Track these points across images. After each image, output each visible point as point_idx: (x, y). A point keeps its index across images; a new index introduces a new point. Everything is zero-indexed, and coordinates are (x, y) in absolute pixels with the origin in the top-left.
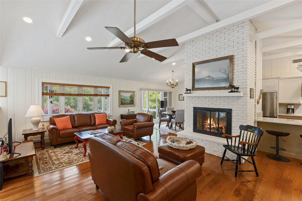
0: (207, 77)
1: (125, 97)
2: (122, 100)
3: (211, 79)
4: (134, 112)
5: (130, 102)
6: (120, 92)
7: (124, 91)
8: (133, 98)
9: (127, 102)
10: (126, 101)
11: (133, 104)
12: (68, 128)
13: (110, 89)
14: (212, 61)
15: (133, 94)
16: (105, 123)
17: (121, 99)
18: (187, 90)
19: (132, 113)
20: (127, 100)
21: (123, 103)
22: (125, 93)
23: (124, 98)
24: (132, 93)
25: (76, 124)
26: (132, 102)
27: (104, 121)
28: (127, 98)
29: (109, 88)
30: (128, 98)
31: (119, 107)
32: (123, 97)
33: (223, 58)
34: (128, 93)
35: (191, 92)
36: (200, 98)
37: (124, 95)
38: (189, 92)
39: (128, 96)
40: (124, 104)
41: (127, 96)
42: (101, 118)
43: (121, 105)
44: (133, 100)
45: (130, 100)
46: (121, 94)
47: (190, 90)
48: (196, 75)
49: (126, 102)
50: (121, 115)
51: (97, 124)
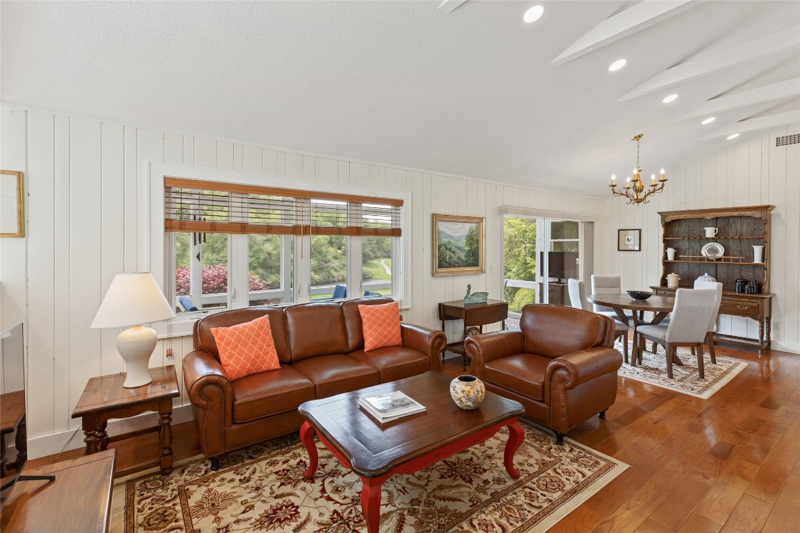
1: (451, 237)
2: (443, 248)
4: (486, 294)
5: (466, 256)
6: (435, 218)
7: (450, 216)
8: (477, 241)
9: (459, 258)
10: (454, 253)
11: (476, 264)
12: (264, 368)
13: (402, 209)
15: (478, 229)
16: (397, 343)
17: (440, 246)
19: (480, 300)
20: (459, 251)
21: (444, 259)
22: (452, 225)
23: (449, 242)
24: (474, 225)
25: (295, 348)
26: (473, 259)
27: (394, 336)
28: (458, 241)
29: (398, 203)
30: (463, 243)
31: (433, 275)
32: (444, 240)
34: (460, 225)
37: (450, 233)
39: (460, 237)
40: (450, 265)
41: (459, 235)
42: (384, 321)
43: (440, 266)
44: (477, 249)
45: (467, 248)
46: (440, 229)
49: (455, 259)
50: (440, 305)
51: (368, 345)
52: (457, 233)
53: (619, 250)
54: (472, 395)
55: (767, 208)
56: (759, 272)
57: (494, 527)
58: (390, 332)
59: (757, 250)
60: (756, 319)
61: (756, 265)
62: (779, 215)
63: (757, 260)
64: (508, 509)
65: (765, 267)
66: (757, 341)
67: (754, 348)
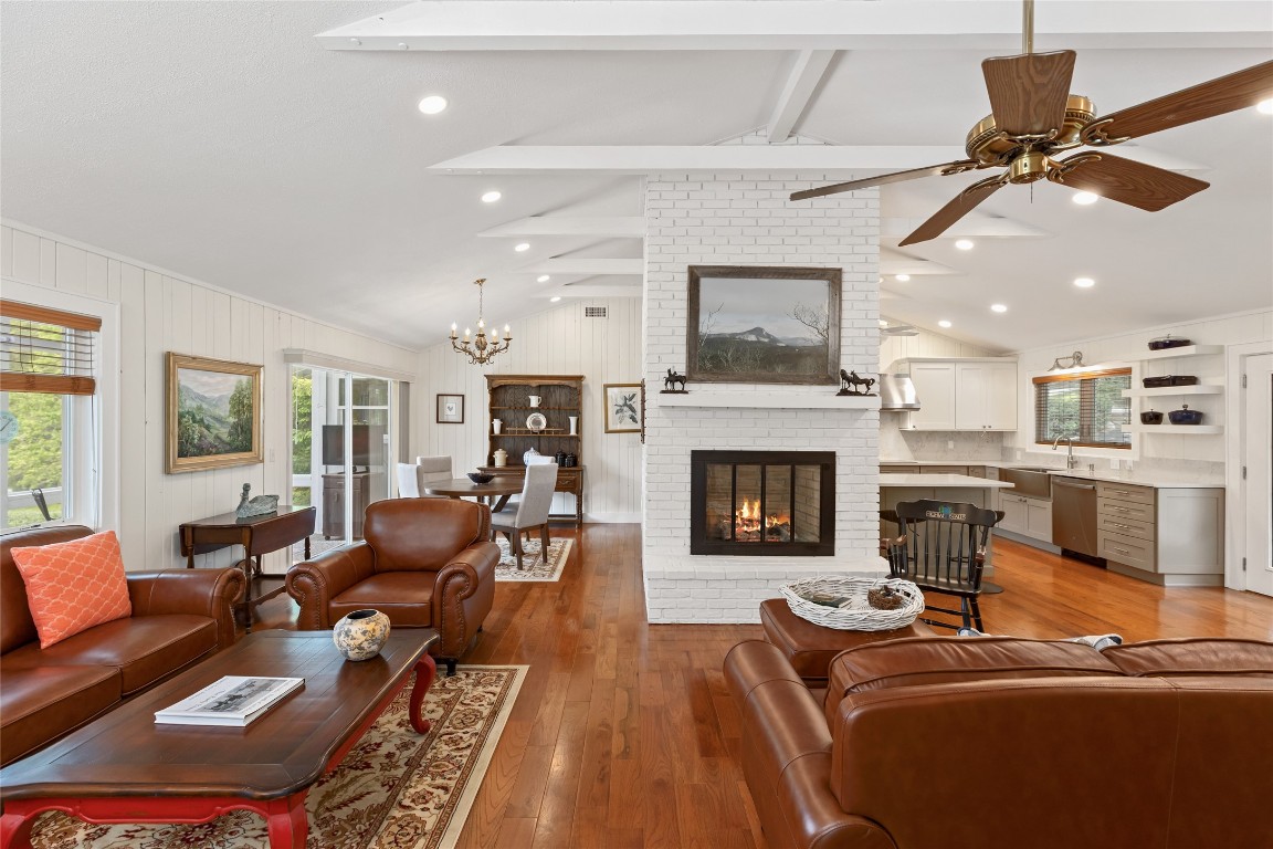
0: (751, 332)
1: (203, 398)
2: (187, 420)
3: (766, 340)
4: (276, 498)
5: (230, 434)
6: (170, 362)
7: (203, 360)
8: (250, 407)
9: (217, 437)
10: (208, 428)
11: (248, 448)
13: (97, 337)
14: (769, 274)
15: (253, 387)
16: (122, 613)
17: (181, 416)
18: (673, 378)
19: (267, 509)
20: (218, 425)
21: (189, 440)
22: (205, 377)
23: (200, 408)
24: (244, 379)
26: (243, 440)
28: (216, 406)
29: (94, 324)
30: (224, 410)
31: (168, 472)
32: (190, 404)
33: (808, 272)
34: (219, 377)
35: (688, 387)
36: (719, 414)
37: (201, 391)
38: (678, 386)
39: (220, 398)
40: (201, 451)
41: (217, 395)
42: (90, 574)
43: (181, 454)
44: (250, 420)
45: (232, 420)
46: (182, 383)
47: (682, 380)
48: (703, 318)
49: (211, 439)
50: (180, 527)
51: (49, 633)
52: (212, 392)
53: (438, 422)
54: (378, 634)
55: (580, 378)
56: (573, 442)
57: (432, 794)
58: (106, 594)
59: (573, 420)
60: (573, 493)
61: (572, 437)
62: (587, 385)
63: (573, 433)
64: (437, 766)
65: (578, 439)
66: (574, 516)
67: (571, 523)
